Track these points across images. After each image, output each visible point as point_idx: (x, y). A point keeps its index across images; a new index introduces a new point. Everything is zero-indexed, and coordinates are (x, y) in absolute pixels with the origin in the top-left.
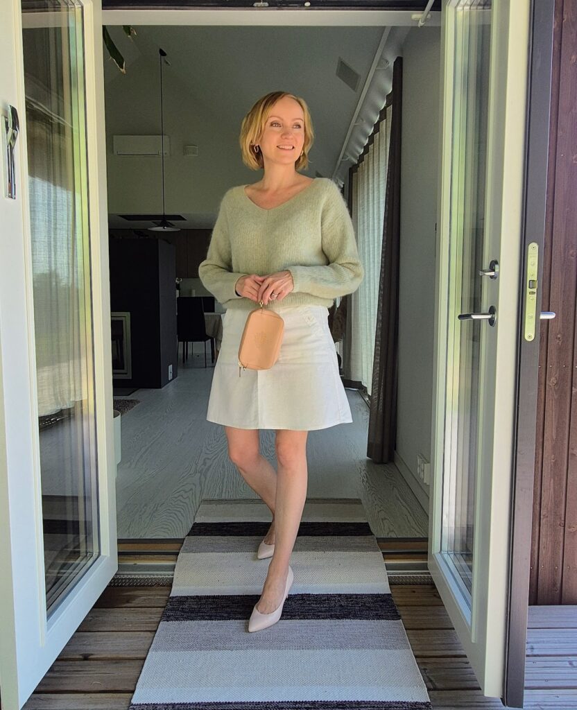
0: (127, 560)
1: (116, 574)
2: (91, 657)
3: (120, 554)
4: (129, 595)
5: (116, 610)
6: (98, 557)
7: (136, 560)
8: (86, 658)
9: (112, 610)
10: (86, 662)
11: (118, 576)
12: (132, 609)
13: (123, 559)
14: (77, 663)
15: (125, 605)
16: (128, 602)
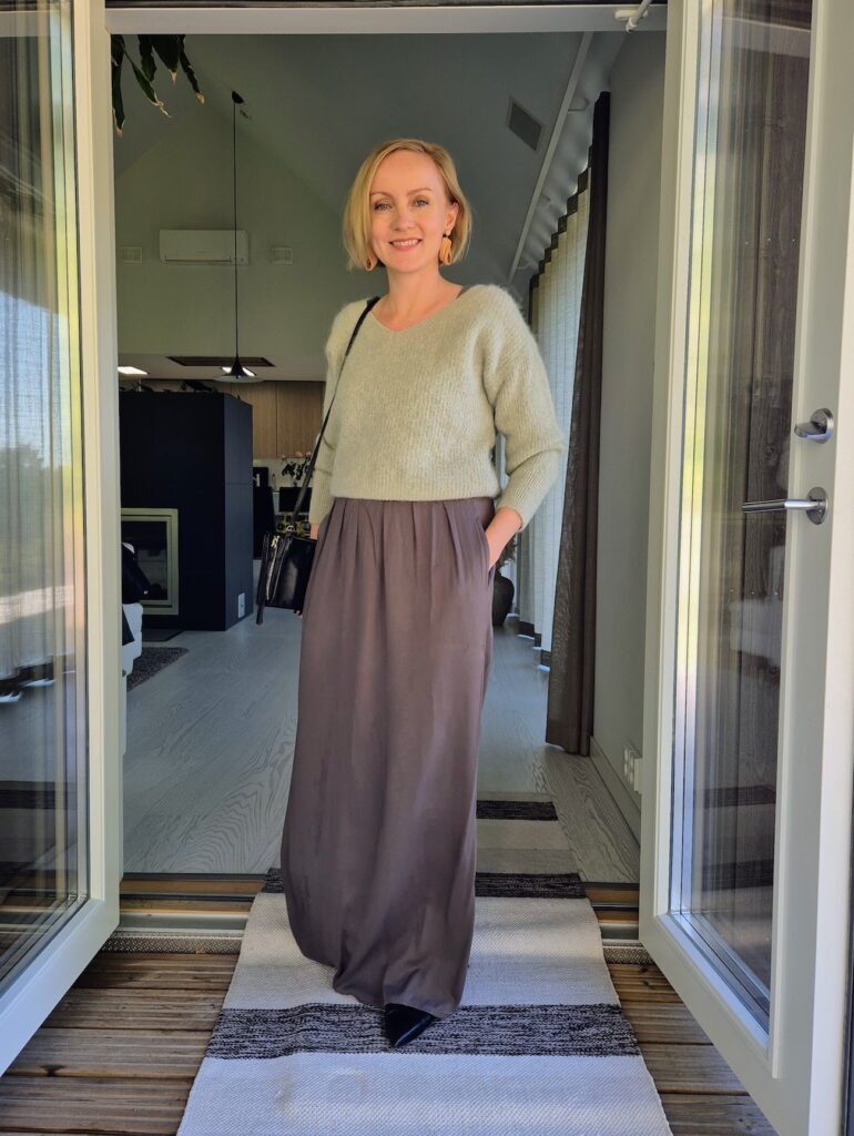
0: (135, 907)
1: (116, 932)
2: (60, 1071)
3: (123, 897)
4: (135, 968)
5: (110, 992)
6: (84, 903)
7: (151, 907)
8: (52, 1072)
9: (102, 992)
10: (51, 1079)
11: (119, 936)
12: (137, 991)
13: (128, 907)
14: (37, 1081)
15: (124, 985)
16: (131, 979)
